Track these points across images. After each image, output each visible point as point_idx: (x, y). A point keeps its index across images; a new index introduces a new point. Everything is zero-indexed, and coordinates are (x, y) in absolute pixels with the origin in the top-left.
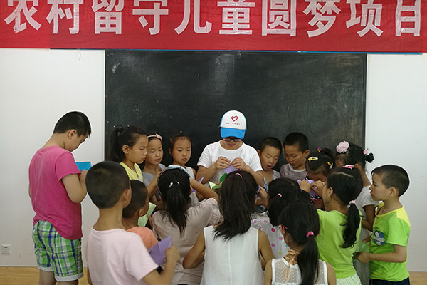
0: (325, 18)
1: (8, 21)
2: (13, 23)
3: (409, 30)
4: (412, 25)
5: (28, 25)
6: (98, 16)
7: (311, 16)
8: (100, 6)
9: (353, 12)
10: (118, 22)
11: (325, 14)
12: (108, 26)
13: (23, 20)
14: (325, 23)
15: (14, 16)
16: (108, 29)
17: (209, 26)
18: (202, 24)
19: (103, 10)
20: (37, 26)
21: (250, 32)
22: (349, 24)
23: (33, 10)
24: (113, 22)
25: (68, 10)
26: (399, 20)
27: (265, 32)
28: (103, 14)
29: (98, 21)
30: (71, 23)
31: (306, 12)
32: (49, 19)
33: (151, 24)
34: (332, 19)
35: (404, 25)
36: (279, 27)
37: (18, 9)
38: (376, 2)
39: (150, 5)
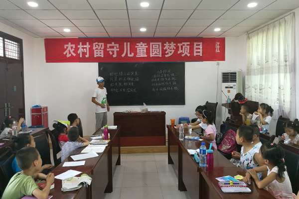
0: (171, 51)
1: (64, 53)
2: (66, 54)
3: (198, 54)
4: (199, 52)
5: (72, 55)
6: (95, 51)
7: (166, 50)
8: (96, 48)
9: (180, 48)
10: (102, 53)
11: (171, 49)
12: (99, 54)
13: (70, 53)
14: (171, 52)
15: (67, 51)
16: (99, 55)
17: (133, 54)
18: (130, 54)
19: (97, 49)
20: (74, 55)
21: (146, 56)
22: (179, 52)
23: (73, 50)
24: (100, 53)
25: (85, 49)
26: (195, 51)
27: (151, 56)
28: (97, 50)
29: (95, 53)
30: (86, 53)
31: (165, 49)
32: (79, 52)
33: (113, 54)
34: (173, 51)
35: (197, 52)
36: (156, 54)
37: (68, 49)
38: (187, 45)
39: (113, 47)
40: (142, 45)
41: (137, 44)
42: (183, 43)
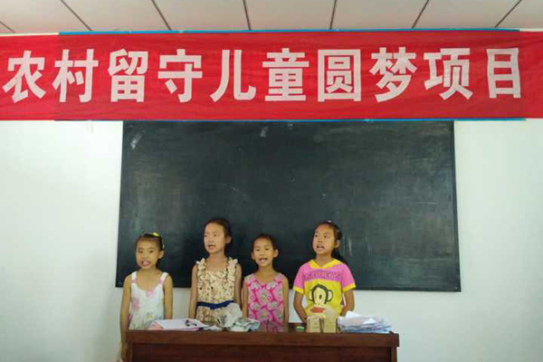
0: (397, 78)
1: (6, 88)
2: (13, 90)
3: (505, 91)
5: (30, 93)
6: (115, 80)
7: (379, 76)
8: (119, 69)
9: (433, 69)
10: (141, 87)
11: (398, 73)
12: (128, 92)
13: (25, 86)
14: (398, 84)
15: (15, 82)
16: (127, 96)
17: (252, 90)
18: (244, 89)
19: (122, 73)
20: (40, 93)
21: (303, 98)
23: (38, 75)
24: (134, 87)
25: (78, 74)
26: (492, 79)
27: (322, 97)
28: (121, 78)
29: (115, 87)
30: (81, 89)
31: (373, 71)
32: (55, 84)
33: (181, 90)
34: (406, 80)
35: (500, 84)
36: (340, 91)
37: (20, 74)
38: (461, 57)
39: (179, 67)
40: (286, 60)
41: (270, 55)
42: (445, 52)
